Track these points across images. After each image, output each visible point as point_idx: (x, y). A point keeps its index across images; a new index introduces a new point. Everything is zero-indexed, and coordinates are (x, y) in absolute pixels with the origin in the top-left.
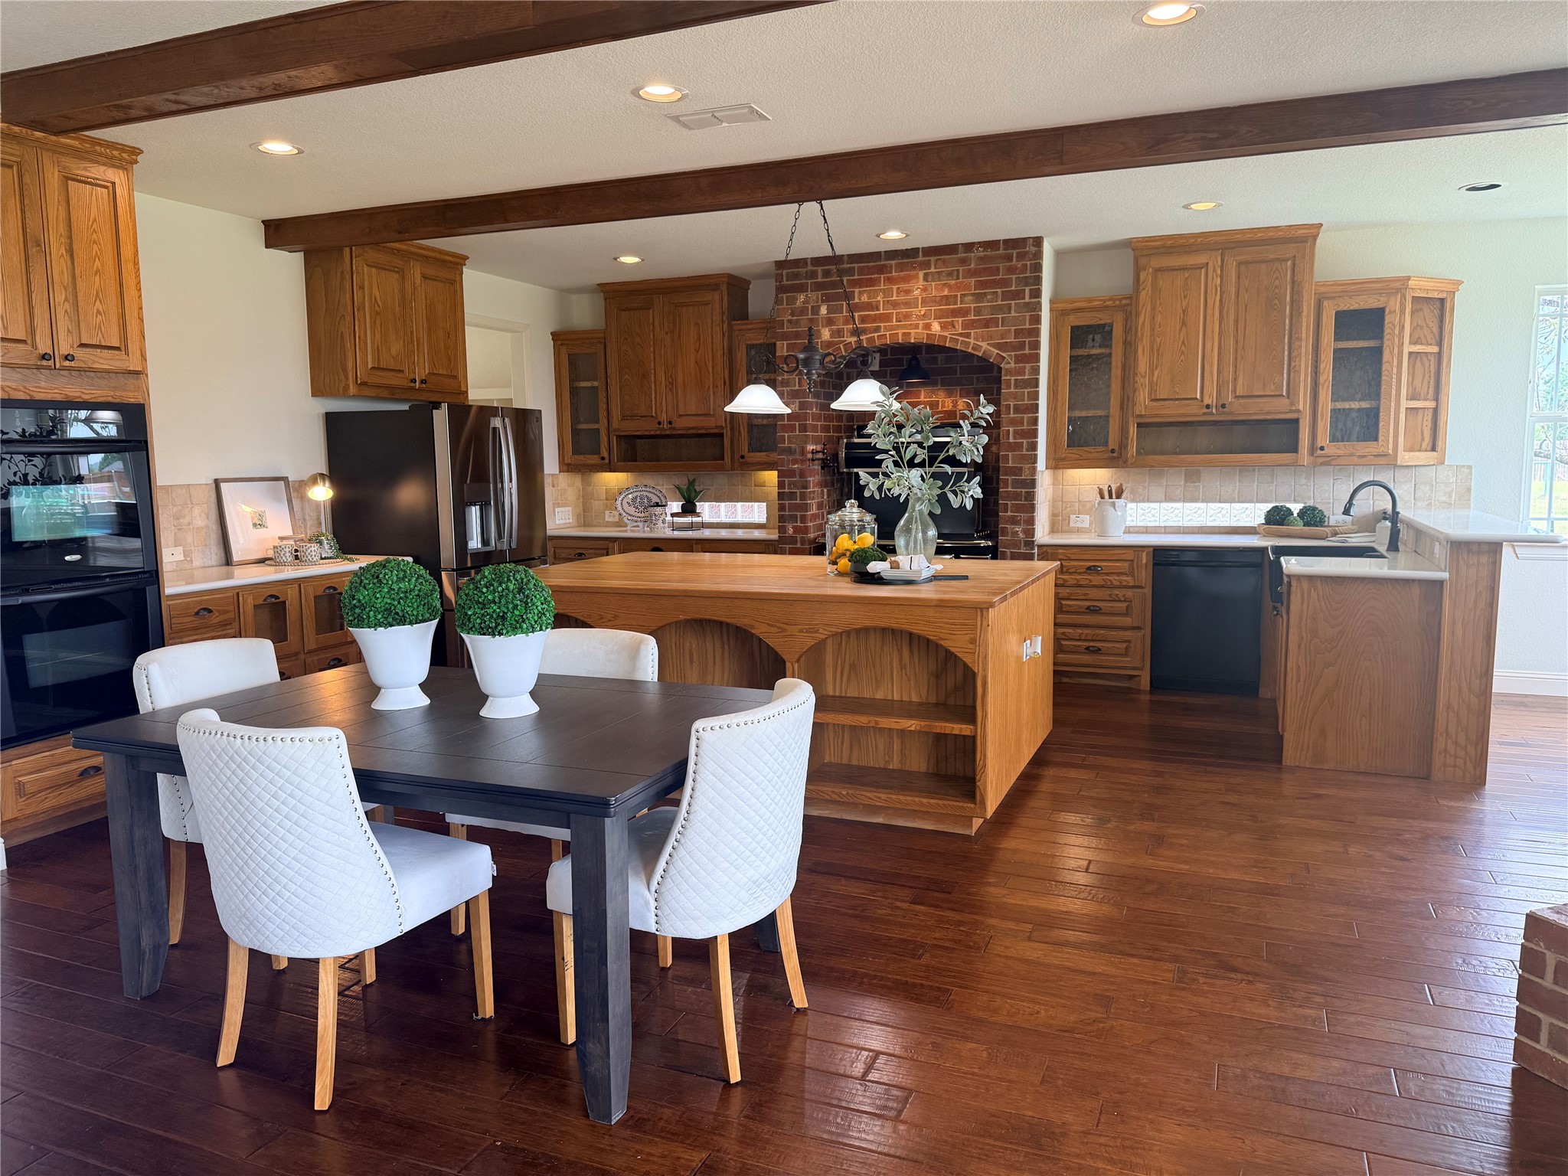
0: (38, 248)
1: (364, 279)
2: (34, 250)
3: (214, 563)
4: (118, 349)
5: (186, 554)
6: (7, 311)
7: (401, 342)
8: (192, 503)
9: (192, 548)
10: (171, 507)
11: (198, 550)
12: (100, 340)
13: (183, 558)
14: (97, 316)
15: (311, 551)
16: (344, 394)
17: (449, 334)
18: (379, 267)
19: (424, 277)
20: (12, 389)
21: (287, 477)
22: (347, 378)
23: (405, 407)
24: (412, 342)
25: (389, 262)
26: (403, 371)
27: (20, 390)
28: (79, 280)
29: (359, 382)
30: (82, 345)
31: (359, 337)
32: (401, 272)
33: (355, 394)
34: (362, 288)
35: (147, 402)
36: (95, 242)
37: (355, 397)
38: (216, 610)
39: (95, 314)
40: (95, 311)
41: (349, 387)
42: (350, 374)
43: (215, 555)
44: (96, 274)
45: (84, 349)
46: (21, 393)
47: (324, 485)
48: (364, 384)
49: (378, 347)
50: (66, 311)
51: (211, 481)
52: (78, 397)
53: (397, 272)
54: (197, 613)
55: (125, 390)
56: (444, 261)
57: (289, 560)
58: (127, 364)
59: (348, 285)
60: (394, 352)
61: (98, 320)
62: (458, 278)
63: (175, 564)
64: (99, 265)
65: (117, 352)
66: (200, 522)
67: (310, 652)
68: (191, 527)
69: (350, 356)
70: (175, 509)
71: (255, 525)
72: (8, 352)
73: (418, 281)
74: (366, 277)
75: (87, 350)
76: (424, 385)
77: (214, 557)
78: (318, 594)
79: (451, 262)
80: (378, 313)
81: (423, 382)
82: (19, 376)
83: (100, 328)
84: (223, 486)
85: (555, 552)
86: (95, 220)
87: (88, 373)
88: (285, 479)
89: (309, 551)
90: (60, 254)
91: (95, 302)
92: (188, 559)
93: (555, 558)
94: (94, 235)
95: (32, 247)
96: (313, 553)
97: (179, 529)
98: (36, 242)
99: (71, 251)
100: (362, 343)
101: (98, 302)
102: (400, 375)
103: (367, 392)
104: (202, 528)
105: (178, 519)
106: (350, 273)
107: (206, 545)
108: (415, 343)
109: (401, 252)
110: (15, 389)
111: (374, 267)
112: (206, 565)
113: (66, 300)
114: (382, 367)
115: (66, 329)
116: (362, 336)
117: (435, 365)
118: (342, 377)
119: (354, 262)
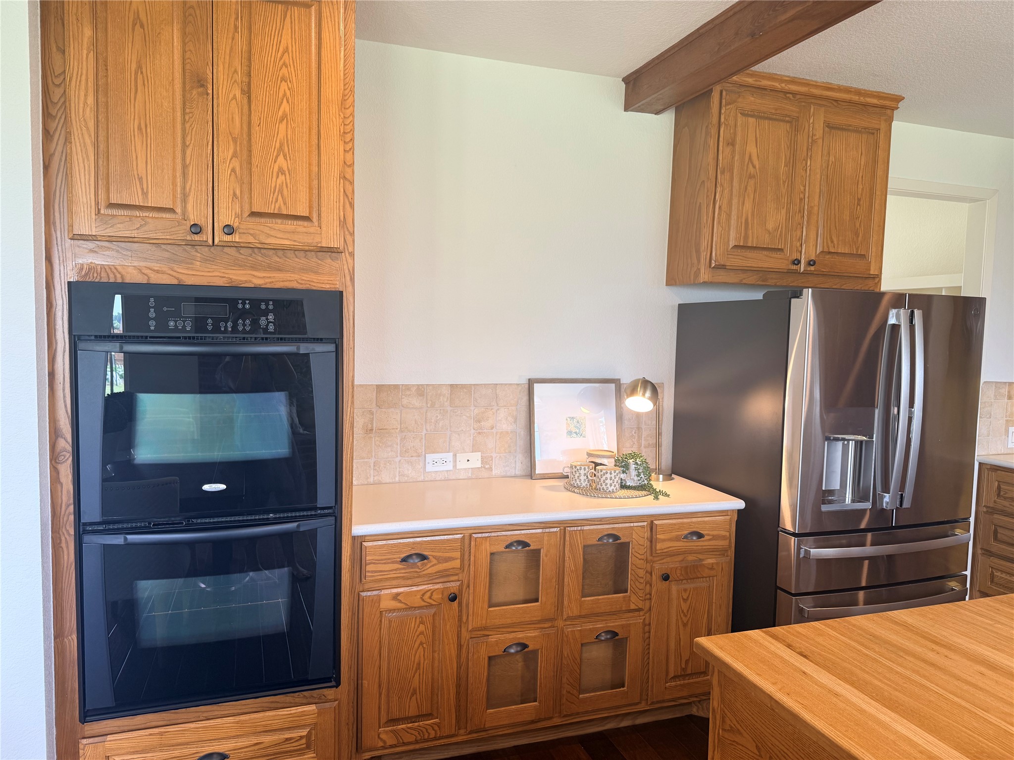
0: (201, 90)
1: (735, 133)
2: (194, 92)
3: (518, 473)
4: (307, 219)
5: (484, 460)
6: (149, 172)
7: (784, 211)
8: (497, 405)
9: (494, 455)
10: (472, 408)
11: (500, 457)
12: (280, 208)
13: (479, 466)
14: (277, 177)
15: (606, 479)
16: (695, 284)
17: (859, 200)
18: (760, 116)
19: (830, 127)
20: (154, 271)
21: (620, 380)
22: (699, 261)
23: (758, 295)
24: (801, 211)
25: (776, 109)
26: (781, 250)
27: (163, 273)
28: (255, 129)
29: (713, 265)
30: (253, 214)
31: (720, 207)
32: (795, 123)
33: (706, 280)
34: (732, 143)
35: (350, 289)
36: (283, 79)
37: (707, 284)
38: (434, 557)
39: (275, 174)
40: (276, 169)
41: (700, 272)
42: (703, 255)
43: (518, 465)
44: (282, 120)
45: (258, 220)
46: (165, 277)
47: (644, 395)
48: (721, 267)
49: (747, 220)
50: (233, 170)
51: (524, 381)
52: (246, 282)
53: (788, 122)
54: (404, 560)
55: (316, 273)
56: (865, 105)
57: (584, 484)
58: (317, 239)
59: (712, 142)
60: (770, 226)
61: (279, 181)
62: (883, 126)
63: (470, 471)
64: (287, 109)
65: (306, 223)
66: (506, 426)
67: (569, 618)
68: (494, 430)
69: (706, 232)
70: (476, 411)
71: (570, 433)
72: (145, 224)
73: (819, 133)
74: (739, 129)
75: (263, 220)
76: (812, 268)
77: (519, 465)
78: (590, 542)
79: (875, 106)
80: (751, 177)
81: (811, 263)
82: (166, 255)
83: (281, 191)
84: (537, 387)
85: (999, 488)
86: (286, 50)
87: (262, 251)
88: (616, 382)
89: (604, 478)
90: (231, 96)
91: (277, 157)
92: (487, 466)
93: (999, 495)
94: (284, 70)
95: (192, 88)
96: (608, 482)
97: (479, 433)
98: (199, 81)
99: (247, 92)
100: (724, 216)
101: (281, 158)
102: (778, 255)
103: (722, 276)
104: (507, 433)
105: (479, 422)
106: (717, 126)
107: (510, 452)
108: (806, 212)
109: (798, 97)
110: (157, 272)
111: (752, 116)
112: (508, 474)
113: (235, 155)
114: (750, 244)
115: (231, 192)
116: (724, 207)
117: (832, 242)
118: (695, 261)
119: (723, 111)
